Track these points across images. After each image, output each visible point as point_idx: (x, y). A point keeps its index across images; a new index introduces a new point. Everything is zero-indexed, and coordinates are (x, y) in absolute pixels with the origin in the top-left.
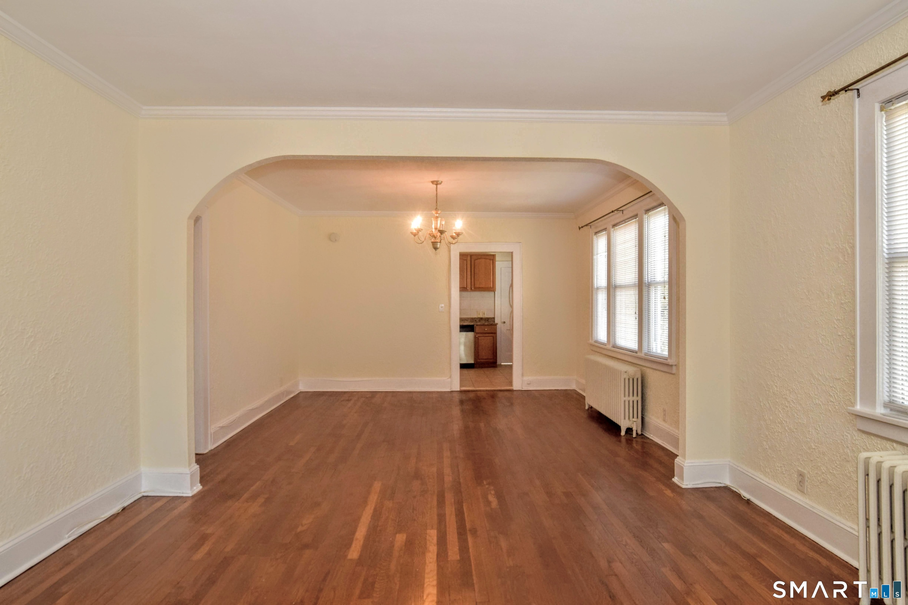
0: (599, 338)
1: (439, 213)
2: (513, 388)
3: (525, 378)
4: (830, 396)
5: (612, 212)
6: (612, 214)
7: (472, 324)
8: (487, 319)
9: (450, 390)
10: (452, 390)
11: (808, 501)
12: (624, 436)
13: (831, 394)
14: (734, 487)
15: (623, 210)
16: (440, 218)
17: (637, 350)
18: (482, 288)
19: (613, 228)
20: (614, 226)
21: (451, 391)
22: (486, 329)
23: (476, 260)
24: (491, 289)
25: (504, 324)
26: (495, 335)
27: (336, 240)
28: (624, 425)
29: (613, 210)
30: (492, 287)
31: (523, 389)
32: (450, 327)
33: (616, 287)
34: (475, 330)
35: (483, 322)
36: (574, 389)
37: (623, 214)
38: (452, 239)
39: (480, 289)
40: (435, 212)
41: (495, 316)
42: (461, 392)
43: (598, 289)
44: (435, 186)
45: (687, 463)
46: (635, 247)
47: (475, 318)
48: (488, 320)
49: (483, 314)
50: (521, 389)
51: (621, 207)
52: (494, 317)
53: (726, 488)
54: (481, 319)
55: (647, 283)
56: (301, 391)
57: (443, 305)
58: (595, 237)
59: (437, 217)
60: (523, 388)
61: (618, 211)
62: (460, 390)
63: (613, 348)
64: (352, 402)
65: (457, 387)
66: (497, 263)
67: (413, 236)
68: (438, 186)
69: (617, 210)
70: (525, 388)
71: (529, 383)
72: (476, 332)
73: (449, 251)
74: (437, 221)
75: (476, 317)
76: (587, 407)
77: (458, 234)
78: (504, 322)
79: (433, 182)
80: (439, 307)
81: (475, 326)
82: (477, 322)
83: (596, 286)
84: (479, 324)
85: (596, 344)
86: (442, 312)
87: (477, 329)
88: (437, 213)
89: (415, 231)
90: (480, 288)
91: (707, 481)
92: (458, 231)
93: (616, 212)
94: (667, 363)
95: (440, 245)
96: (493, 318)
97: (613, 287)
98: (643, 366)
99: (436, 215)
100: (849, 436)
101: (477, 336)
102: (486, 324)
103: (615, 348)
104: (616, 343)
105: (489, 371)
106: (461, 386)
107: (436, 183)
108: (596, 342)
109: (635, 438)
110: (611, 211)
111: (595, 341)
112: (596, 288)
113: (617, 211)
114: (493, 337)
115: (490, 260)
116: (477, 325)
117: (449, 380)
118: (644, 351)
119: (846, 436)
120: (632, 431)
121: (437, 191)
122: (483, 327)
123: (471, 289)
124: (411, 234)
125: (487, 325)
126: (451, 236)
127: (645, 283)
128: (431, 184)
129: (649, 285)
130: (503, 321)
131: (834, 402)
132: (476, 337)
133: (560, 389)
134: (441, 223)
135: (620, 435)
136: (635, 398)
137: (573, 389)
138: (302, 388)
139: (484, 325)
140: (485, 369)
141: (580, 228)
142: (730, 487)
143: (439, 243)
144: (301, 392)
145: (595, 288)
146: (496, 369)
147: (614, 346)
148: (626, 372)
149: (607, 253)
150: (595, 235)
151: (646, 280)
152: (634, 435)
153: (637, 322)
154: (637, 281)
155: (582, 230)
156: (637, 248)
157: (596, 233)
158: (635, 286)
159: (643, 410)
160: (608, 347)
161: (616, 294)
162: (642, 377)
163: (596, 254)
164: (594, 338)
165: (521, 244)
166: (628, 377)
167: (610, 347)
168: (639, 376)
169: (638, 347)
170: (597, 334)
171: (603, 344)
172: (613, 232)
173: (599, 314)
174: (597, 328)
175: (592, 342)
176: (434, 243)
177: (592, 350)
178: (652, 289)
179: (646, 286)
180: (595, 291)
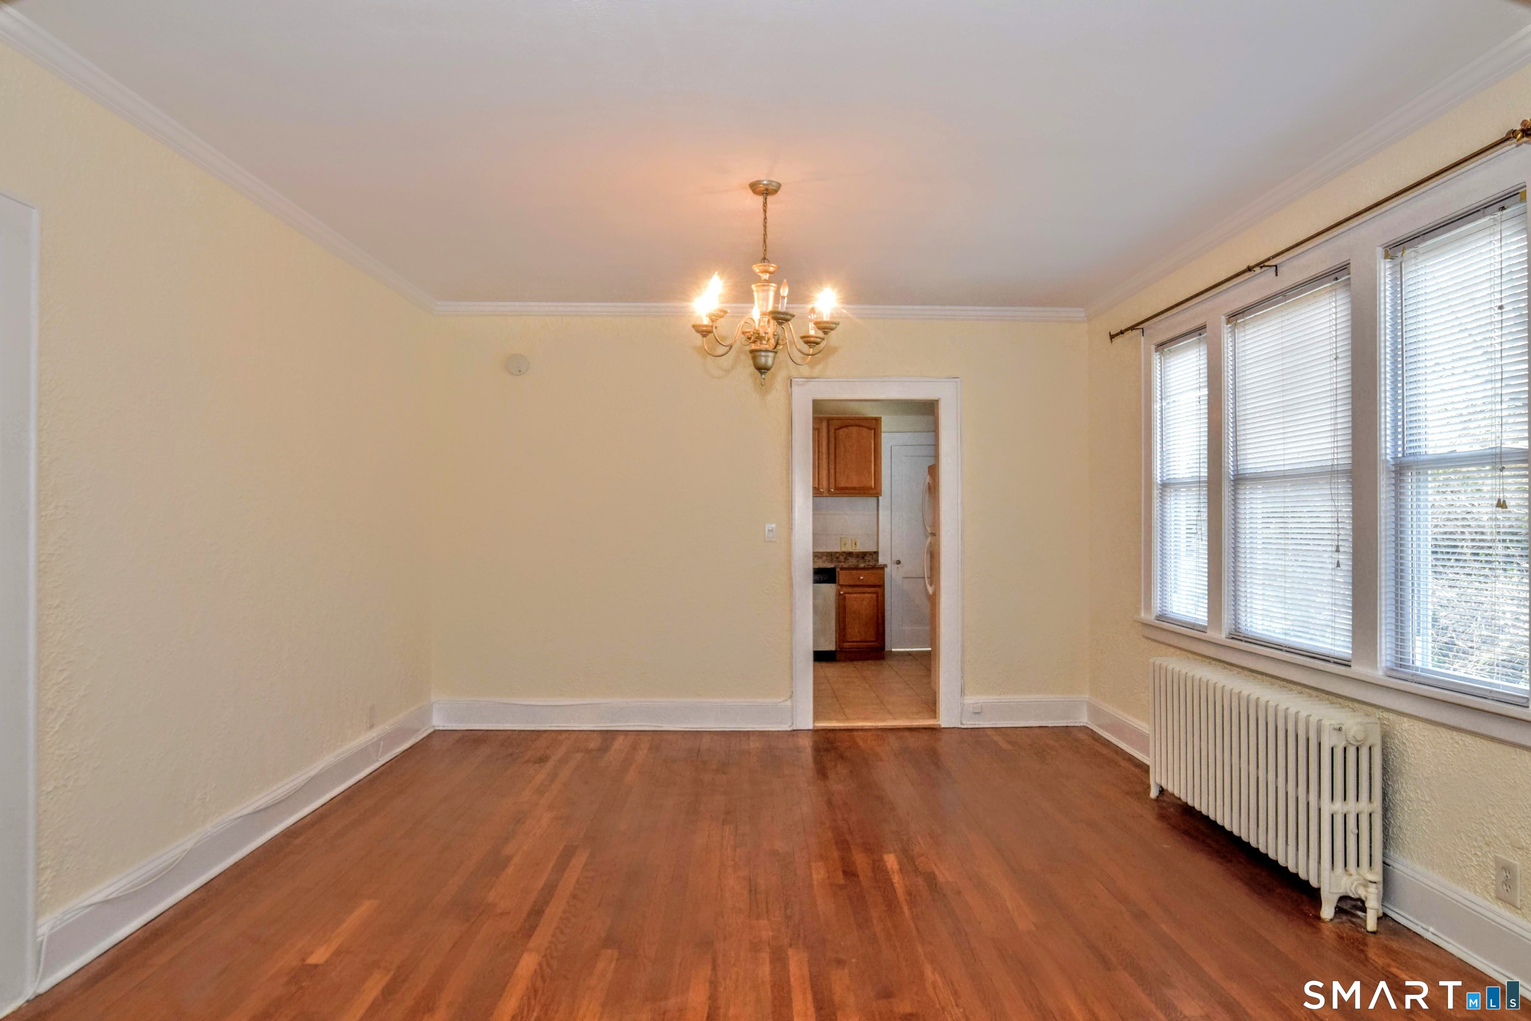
0: (1169, 610)
1: (771, 269)
2: (939, 723)
3: (969, 700)
5: (1249, 269)
6: (1248, 275)
7: (832, 566)
8: (863, 555)
9: (789, 729)
10: (795, 728)
12: (1333, 920)
15: (1276, 266)
16: (773, 285)
17: (1349, 657)
18: (854, 488)
19: (1228, 323)
20: (1233, 317)
21: (794, 730)
22: (862, 578)
23: (841, 428)
24: (872, 491)
25: (898, 566)
26: (882, 589)
27: (520, 371)
28: (1331, 883)
29: (1252, 264)
30: (873, 486)
31: (963, 726)
32: (791, 579)
33: (1239, 480)
34: (837, 581)
35: (852, 562)
36: (1085, 725)
37: (1277, 275)
38: (806, 346)
39: (846, 491)
40: (762, 268)
41: (878, 548)
42: (816, 731)
43: (1166, 485)
44: (761, 199)
46: (1336, 359)
47: (837, 552)
48: (863, 558)
49: (854, 545)
50: (957, 725)
51: (1274, 257)
52: (876, 550)
54: (850, 554)
55: (1392, 464)
56: (437, 728)
57: (774, 525)
58: (1157, 357)
59: (767, 281)
60: (964, 722)
61: (1264, 269)
62: (814, 726)
63: (1231, 640)
64: (550, 765)
65: (806, 721)
66: (883, 435)
67: (699, 335)
69: (1261, 265)
70: (969, 724)
71: (979, 710)
72: (841, 583)
73: (790, 396)
74: (766, 291)
75: (838, 550)
76: (1154, 793)
77: (825, 328)
78: (899, 562)
79: (754, 187)
80: (765, 531)
81: (838, 570)
82: (840, 562)
83: (1159, 479)
84: (846, 565)
85: (1163, 623)
86: (771, 541)
87: (842, 576)
88: (765, 271)
89: (706, 321)
90: (847, 488)
92: (826, 318)
93: (1258, 270)
95: (774, 358)
96: (875, 552)
97: (1229, 478)
98: (1388, 709)
99: (763, 275)
101: (842, 593)
102: (862, 565)
103: (1241, 640)
104: (1239, 628)
105: (869, 668)
106: (817, 717)
107: (765, 191)
108: (1161, 617)
109: (1373, 930)
110: (1245, 267)
111: (1157, 616)
112: (1159, 482)
113: (1261, 267)
114: (877, 593)
115: (870, 429)
116: (842, 569)
117: (786, 702)
118: (1382, 664)
120: (1364, 910)
121: (765, 211)
122: (854, 572)
123: (829, 490)
124: (693, 330)
125: (864, 569)
126: (802, 338)
127: (1386, 463)
128: (749, 191)
129: (1400, 468)
130: (895, 558)
132: (840, 594)
133: (1050, 725)
134: (779, 294)
135: (1319, 918)
136: (1364, 805)
137: (1082, 724)
138: (439, 722)
139: (857, 568)
140: (859, 664)
141: (1112, 337)
143: (771, 354)
144: (435, 731)
145: (1157, 482)
146: (884, 663)
147: (1236, 635)
148: (1340, 729)
149: (1205, 391)
150: (1156, 352)
151: (1388, 451)
152: (1371, 925)
153: (1343, 577)
154: (1343, 458)
155: (1118, 340)
156: (1344, 363)
157: (1161, 346)
158: (1329, 473)
159: (1385, 845)
160: (1211, 635)
161: (1242, 497)
162: (1384, 743)
163: (1161, 399)
164: (1157, 609)
165: (958, 380)
166: (1343, 744)
167: (1222, 636)
168: (1376, 740)
169: (1353, 649)
170: (1163, 598)
171: (1193, 627)
172: (1233, 332)
173: (1170, 547)
174: (1163, 584)
175: (1151, 618)
176: (757, 354)
177: (1148, 638)
178: (1419, 481)
179: (1389, 471)
180: (1156, 492)
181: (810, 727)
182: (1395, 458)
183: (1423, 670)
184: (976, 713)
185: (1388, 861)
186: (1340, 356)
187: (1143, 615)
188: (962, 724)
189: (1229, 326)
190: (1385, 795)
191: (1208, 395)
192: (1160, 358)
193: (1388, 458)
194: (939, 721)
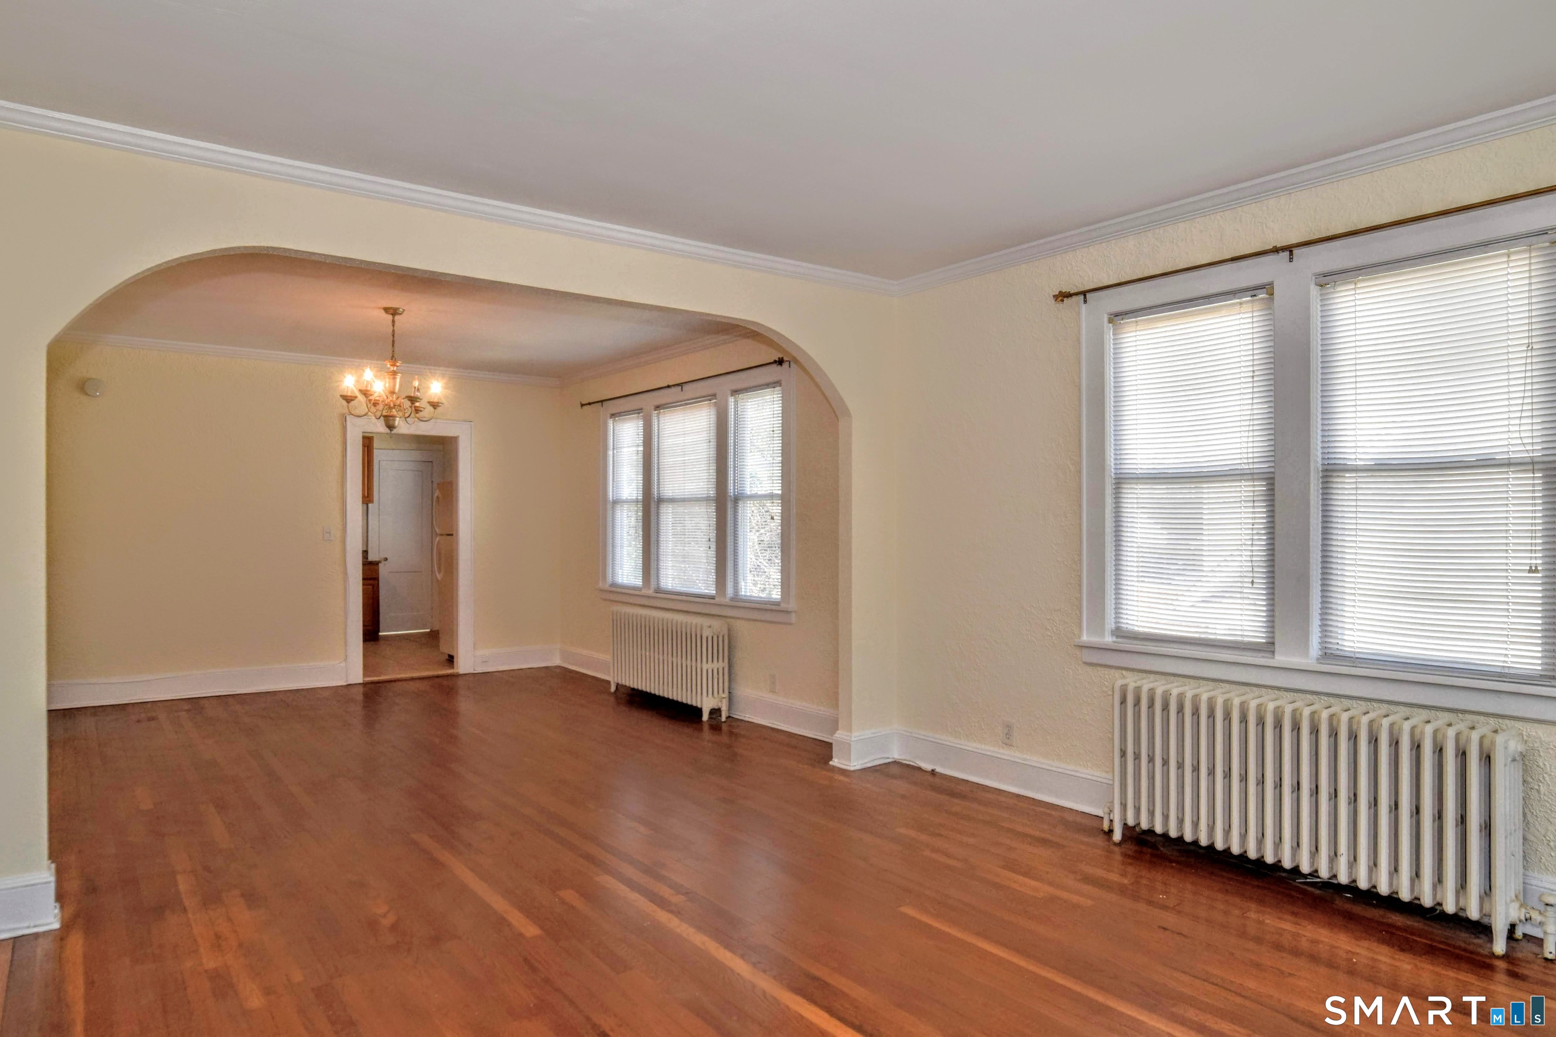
0: (617, 580)
1: (398, 364)
2: (457, 671)
3: (480, 653)
4: (1047, 629)
5: (659, 388)
6: (657, 391)
9: (345, 684)
10: (349, 683)
11: (1017, 754)
12: (707, 721)
13: (1048, 627)
14: (907, 759)
15: (682, 386)
17: (713, 595)
19: (655, 410)
20: (661, 408)
21: (348, 685)
25: (385, 562)
26: (376, 582)
27: (96, 393)
28: (707, 705)
29: (671, 384)
31: (475, 672)
32: (345, 569)
33: (660, 501)
37: (682, 391)
40: (391, 363)
42: (365, 684)
43: (615, 502)
44: (390, 317)
45: (854, 737)
46: (709, 442)
50: (472, 671)
53: (896, 763)
55: (733, 497)
58: (610, 423)
59: (394, 373)
60: (477, 669)
61: (677, 387)
62: (364, 681)
63: (657, 594)
65: (357, 676)
66: (375, 452)
67: (344, 403)
68: (397, 317)
70: (480, 670)
71: (486, 660)
73: (344, 428)
74: (394, 378)
76: (613, 689)
78: (386, 560)
79: (386, 310)
83: (611, 498)
85: (614, 589)
88: (393, 365)
91: (874, 757)
93: (673, 387)
94: (786, 610)
97: (655, 500)
98: (731, 617)
99: (392, 368)
100: (1071, 671)
103: (663, 593)
104: (660, 586)
106: (365, 675)
107: (393, 312)
108: (614, 585)
109: (725, 722)
110: (666, 385)
111: (609, 585)
112: (612, 501)
113: (675, 386)
114: (373, 586)
115: (367, 446)
117: (343, 664)
118: (729, 596)
119: (1067, 671)
120: (721, 713)
121: (393, 326)
124: (341, 399)
127: (730, 496)
128: (383, 312)
129: (737, 499)
130: (384, 557)
131: (1051, 637)
133: (535, 667)
135: (701, 721)
136: (721, 665)
137: (558, 664)
141: (582, 405)
142: (900, 761)
145: (610, 501)
146: (380, 643)
147: (658, 590)
148: (710, 627)
149: (641, 448)
150: (611, 418)
151: (732, 491)
152: (723, 719)
153: (712, 553)
154: (712, 493)
155: (585, 407)
156: (713, 444)
157: (613, 416)
158: (707, 499)
159: (730, 680)
160: (645, 592)
161: (662, 512)
162: (729, 636)
163: (614, 449)
164: (610, 580)
165: (472, 423)
166: (712, 634)
167: (650, 592)
168: (726, 632)
169: (716, 591)
170: (613, 573)
171: (635, 588)
172: (658, 415)
173: (618, 542)
174: (613, 564)
175: (606, 587)
176: (388, 418)
177: (605, 600)
178: (744, 506)
179: (731, 500)
180: (609, 506)
181: (362, 682)
182: (734, 495)
183: (745, 596)
184: (484, 662)
185: (731, 691)
186: (711, 440)
187: (601, 584)
188: (474, 670)
189: (656, 412)
190: (729, 659)
191: (643, 451)
192: (613, 423)
193: (732, 494)
194: (457, 669)
